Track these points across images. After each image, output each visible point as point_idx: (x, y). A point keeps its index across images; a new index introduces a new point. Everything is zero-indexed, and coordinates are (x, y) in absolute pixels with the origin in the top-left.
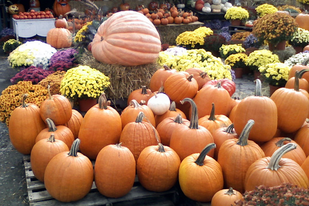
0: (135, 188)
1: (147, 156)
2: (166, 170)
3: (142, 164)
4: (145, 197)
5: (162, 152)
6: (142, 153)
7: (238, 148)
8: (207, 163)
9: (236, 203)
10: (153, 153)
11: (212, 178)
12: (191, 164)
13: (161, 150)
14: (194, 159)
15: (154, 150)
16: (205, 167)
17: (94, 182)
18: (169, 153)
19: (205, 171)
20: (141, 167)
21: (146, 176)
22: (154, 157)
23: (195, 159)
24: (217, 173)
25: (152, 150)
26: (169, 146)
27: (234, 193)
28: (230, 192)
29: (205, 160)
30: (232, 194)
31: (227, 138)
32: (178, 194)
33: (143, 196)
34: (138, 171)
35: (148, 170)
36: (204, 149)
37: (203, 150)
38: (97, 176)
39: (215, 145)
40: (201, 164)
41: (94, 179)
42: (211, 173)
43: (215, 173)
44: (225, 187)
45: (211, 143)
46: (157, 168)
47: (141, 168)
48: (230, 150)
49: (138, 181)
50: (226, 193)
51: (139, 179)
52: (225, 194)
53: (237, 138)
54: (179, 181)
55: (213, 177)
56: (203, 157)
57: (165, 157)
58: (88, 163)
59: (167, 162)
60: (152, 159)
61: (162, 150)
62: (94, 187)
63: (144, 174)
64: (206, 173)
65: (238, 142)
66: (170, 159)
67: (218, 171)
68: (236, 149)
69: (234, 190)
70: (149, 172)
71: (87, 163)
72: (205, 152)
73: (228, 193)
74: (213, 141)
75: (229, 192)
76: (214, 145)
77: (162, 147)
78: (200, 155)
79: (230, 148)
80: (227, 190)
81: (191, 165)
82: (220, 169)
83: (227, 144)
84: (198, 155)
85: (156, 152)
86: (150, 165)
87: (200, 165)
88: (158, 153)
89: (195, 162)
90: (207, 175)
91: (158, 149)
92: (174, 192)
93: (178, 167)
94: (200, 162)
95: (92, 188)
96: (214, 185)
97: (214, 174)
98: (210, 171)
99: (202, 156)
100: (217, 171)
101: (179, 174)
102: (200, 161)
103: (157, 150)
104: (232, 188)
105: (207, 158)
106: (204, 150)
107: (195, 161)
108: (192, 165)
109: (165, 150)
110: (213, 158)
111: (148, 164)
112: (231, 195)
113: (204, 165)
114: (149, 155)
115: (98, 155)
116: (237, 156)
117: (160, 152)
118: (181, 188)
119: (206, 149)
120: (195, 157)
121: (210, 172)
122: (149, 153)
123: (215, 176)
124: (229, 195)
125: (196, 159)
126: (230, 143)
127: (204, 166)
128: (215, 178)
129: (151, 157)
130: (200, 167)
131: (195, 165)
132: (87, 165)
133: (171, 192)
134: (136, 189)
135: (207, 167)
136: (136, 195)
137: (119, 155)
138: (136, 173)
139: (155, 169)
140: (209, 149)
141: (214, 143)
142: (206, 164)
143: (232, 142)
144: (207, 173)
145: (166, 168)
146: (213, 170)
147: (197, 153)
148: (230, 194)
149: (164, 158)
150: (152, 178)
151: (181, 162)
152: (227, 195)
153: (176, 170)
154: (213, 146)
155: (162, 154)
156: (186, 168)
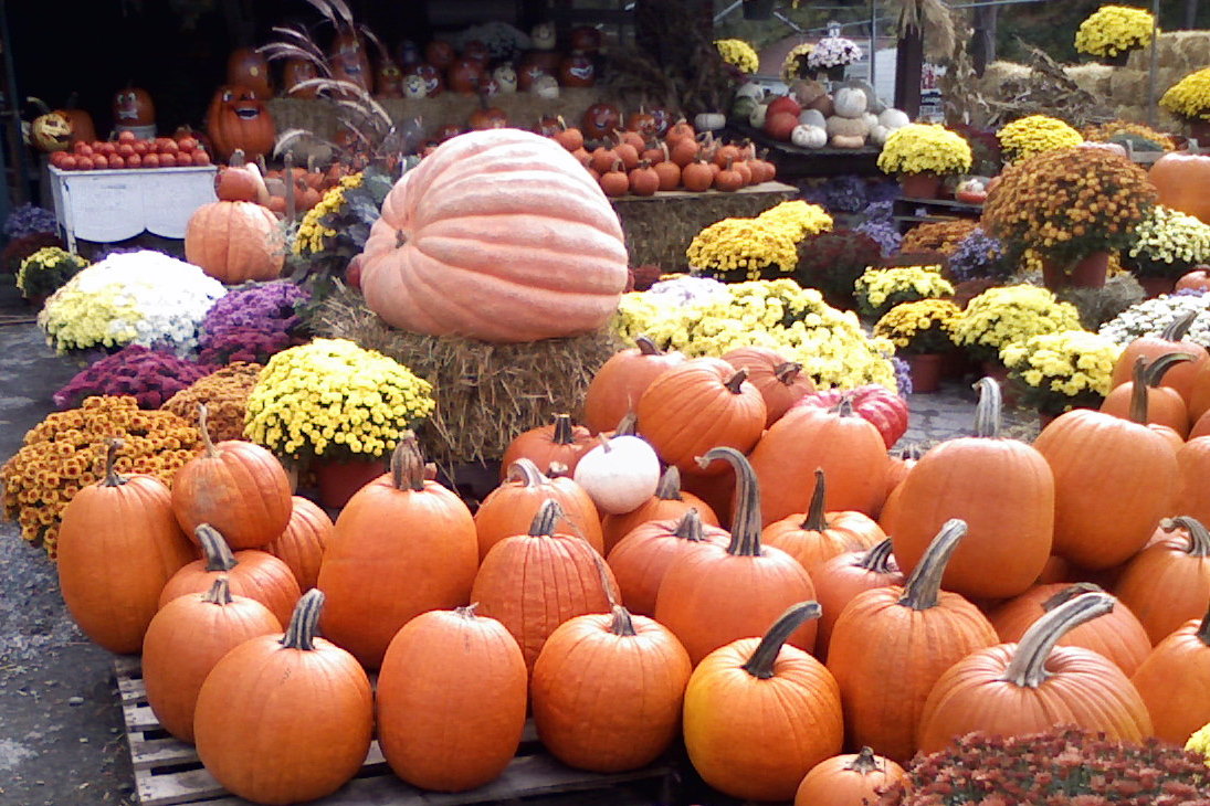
0: (526, 759)
1: (571, 650)
2: (636, 694)
3: (550, 678)
4: (560, 790)
5: (624, 635)
6: (551, 639)
7: (901, 616)
8: (785, 669)
9: (879, 794)
10: (593, 638)
11: (803, 721)
12: (728, 673)
13: (622, 628)
14: (738, 657)
15: (596, 630)
16: (780, 683)
17: (375, 744)
18: (652, 638)
19: (779, 697)
20: (546, 685)
21: (566, 719)
22: (594, 654)
23: (742, 655)
24: (823, 704)
25: (589, 629)
26: (650, 615)
27: (878, 766)
28: (864, 763)
29: (778, 660)
30: (870, 767)
31: (865, 586)
32: (679, 780)
33: (550, 784)
34: (536, 703)
35: (571, 695)
36: (778, 621)
37: (773, 626)
38: (384, 719)
39: (819, 609)
40: (766, 675)
41: (375, 735)
42: (798, 702)
43: (812, 701)
44: (847, 749)
45: (804, 600)
46: (603, 690)
47: (547, 693)
48: (873, 625)
49: (535, 737)
50: (848, 766)
51: (540, 732)
52: (846, 769)
53: (902, 586)
54: (686, 733)
55: (806, 715)
56: (774, 647)
57: (636, 651)
58: (354, 674)
59: (643, 668)
60: (587, 660)
61: (625, 629)
62: (375, 756)
63: (557, 711)
64: (781, 700)
65: (902, 598)
66: (653, 658)
67: (825, 698)
68: (893, 619)
69: (876, 758)
70: (575, 703)
71: (350, 673)
72: (780, 631)
73: (857, 766)
74: (814, 594)
75: (857, 761)
76: (815, 607)
77: (624, 618)
78: (763, 642)
79: (873, 617)
80: (854, 757)
81: (730, 677)
82: (831, 690)
83: (864, 605)
84: (754, 643)
85: (603, 634)
86: (578, 680)
87: (760, 678)
88: (611, 638)
89: (743, 667)
90: (783, 710)
91: (610, 625)
92: (663, 771)
93: (682, 687)
94: (762, 665)
95: (367, 762)
96: (806, 744)
97: (810, 707)
98: (798, 696)
99: (771, 644)
100: (821, 697)
101: (685, 710)
102: (763, 662)
103: (608, 630)
104: (871, 750)
105: (788, 652)
106: (778, 626)
107: (744, 663)
108: (734, 675)
109: (635, 629)
110: (807, 652)
111: (572, 677)
112: (868, 772)
113: (776, 675)
114: (578, 643)
115: (390, 647)
116: (895, 645)
117: (617, 634)
118: (691, 758)
119: (783, 622)
120: (744, 652)
121: (795, 699)
122: (579, 638)
123: (813, 713)
124: (859, 771)
125: (748, 658)
126: (874, 600)
127: (775, 679)
128: (813, 721)
129: (586, 651)
130: (762, 682)
131: (743, 676)
132: (351, 681)
133: (654, 773)
134: (529, 763)
135: (785, 683)
136: (525, 782)
137: (467, 645)
138: (530, 713)
139: (598, 691)
140: (797, 622)
141: (815, 602)
142: (784, 674)
143: (882, 597)
144: (786, 702)
145: (638, 688)
146: (806, 693)
147: (754, 637)
148: (863, 770)
149: (633, 654)
150: (585, 725)
151: (694, 669)
152: (852, 773)
153: (675, 697)
154: (812, 612)
155: (626, 643)
156: (709, 688)
